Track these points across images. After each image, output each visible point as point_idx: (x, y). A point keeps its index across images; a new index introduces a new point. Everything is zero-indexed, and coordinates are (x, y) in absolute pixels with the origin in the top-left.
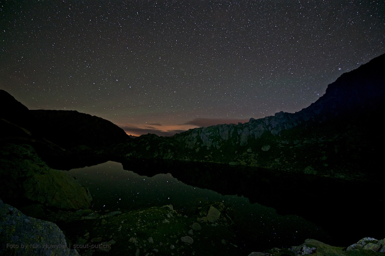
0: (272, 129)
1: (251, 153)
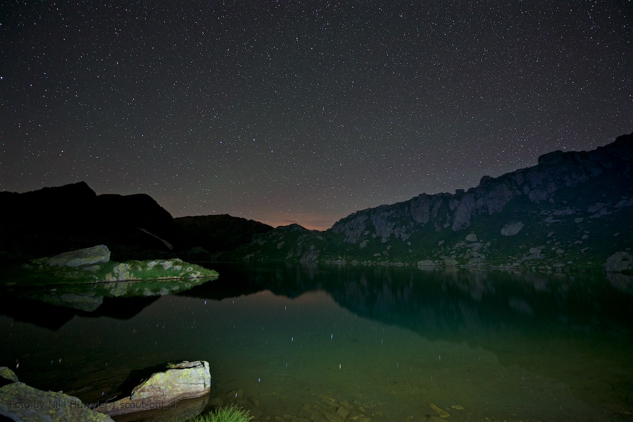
0: (531, 189)
1: (474, 242)
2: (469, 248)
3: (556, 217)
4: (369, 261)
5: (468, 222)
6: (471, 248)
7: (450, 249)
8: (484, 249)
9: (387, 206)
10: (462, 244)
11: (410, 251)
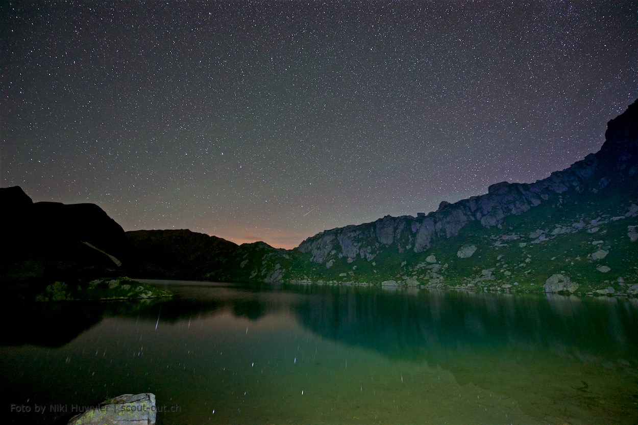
0: (483, 215)
1: (434, 263)
2: (428, 269)
3: (503, 242)
4: (335, 281)
5: (428, 244)
6: (430, 269)
7: (411, 270)
8: (442, 270)
9: (354, 226)
10: (423, 265)
11: (375, 271)
